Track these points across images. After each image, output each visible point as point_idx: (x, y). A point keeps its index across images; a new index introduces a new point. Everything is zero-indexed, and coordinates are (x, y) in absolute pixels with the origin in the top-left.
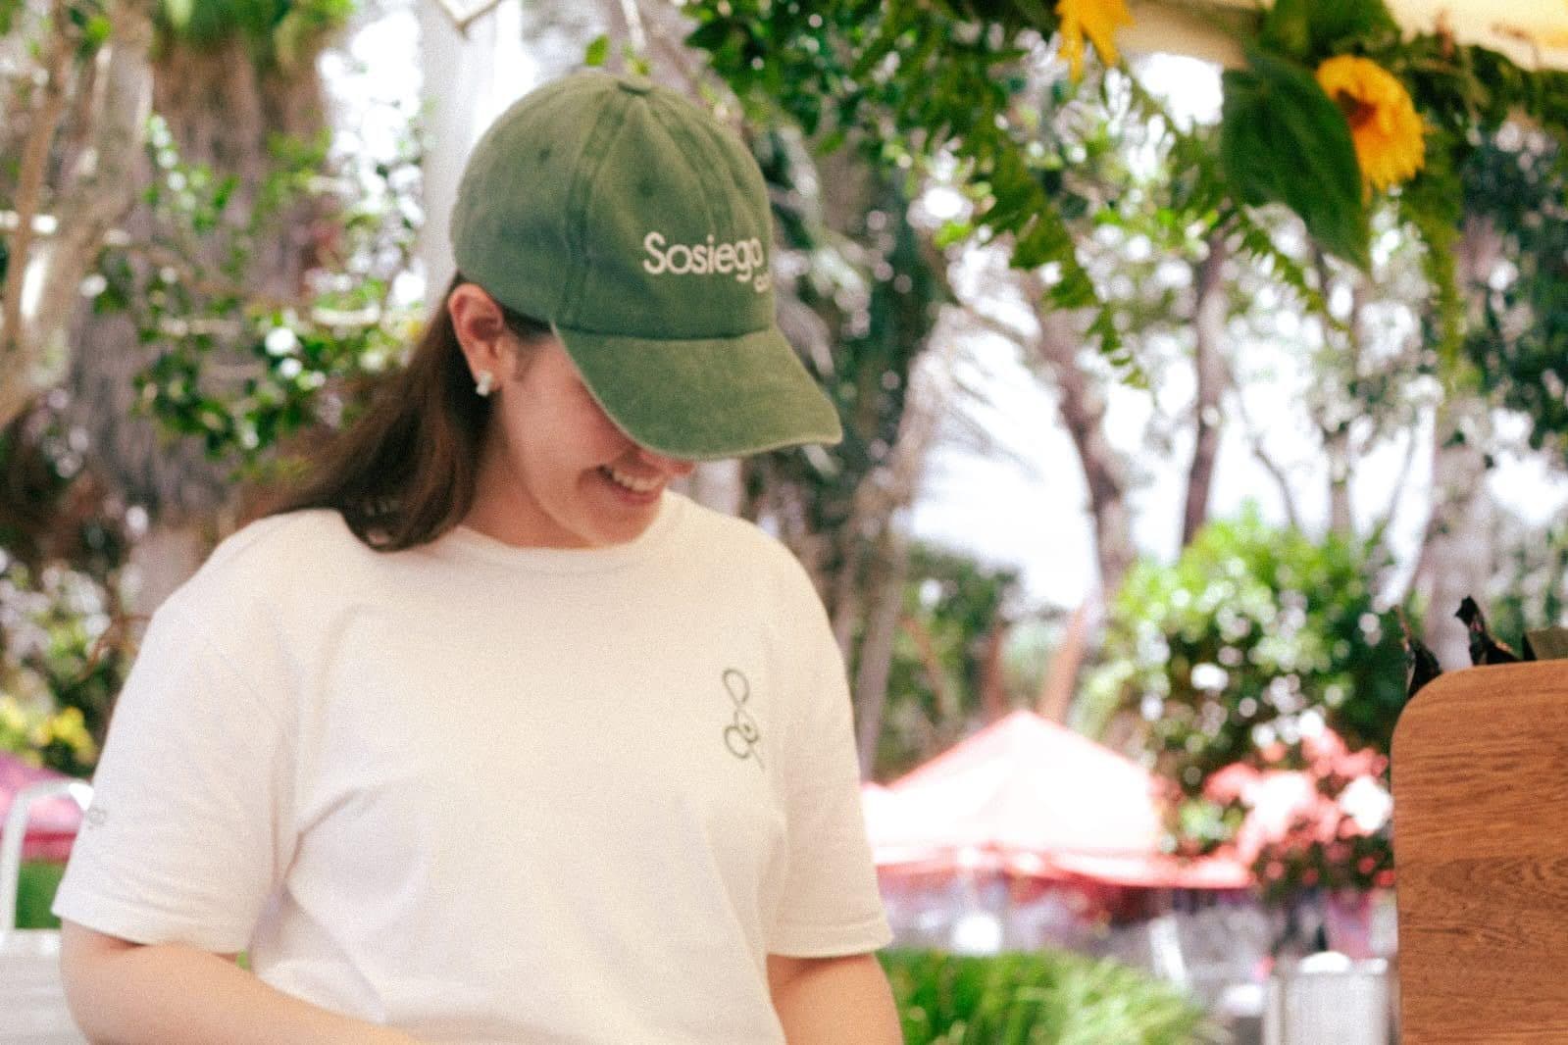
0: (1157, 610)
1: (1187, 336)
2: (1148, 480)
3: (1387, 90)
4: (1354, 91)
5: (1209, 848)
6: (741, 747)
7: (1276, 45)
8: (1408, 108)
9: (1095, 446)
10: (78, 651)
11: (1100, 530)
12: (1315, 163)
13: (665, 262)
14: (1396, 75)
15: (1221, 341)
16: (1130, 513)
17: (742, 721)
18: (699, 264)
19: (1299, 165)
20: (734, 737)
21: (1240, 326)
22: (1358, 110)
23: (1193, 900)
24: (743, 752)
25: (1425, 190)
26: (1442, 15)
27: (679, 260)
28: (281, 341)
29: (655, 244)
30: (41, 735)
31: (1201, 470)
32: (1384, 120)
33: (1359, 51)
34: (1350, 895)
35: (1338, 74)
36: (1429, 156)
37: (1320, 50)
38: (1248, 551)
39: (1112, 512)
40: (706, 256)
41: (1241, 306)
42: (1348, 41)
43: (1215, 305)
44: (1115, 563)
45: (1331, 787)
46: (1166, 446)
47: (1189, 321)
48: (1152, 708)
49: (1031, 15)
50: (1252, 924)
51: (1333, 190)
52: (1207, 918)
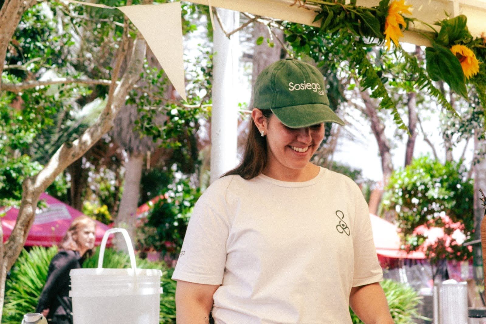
0: (400, 182)
1: (406, 108)
2: (396, 146)
3: (469, 53)
4: (461, 53)
5: (415, 248)
6: (341, 230)
7: (441, 42)
8: (475, 58)
9: (382, 138)
10: (108, 189)
11: (383, 161)
12: (452, 71)
13: (294, 88)
14: (471, 49)
15: (415, 110)
16: (391, 155)
17: (342, 223)
18: (302, 88)
19: (447, 71)
20: (339, 227)
21: (420, 106)
22: (462, 58)
23: (411, 262)
24: (341, 232)
25: (479, 78)
26: (483, 33)
27: (297, 87)
28: (174, 112)
29: (291, 85)
30: (96, 212)
31: (410, 144)
32: (469, 61)
33: (462, 43)
34: (454, 262)
35: (456, 49)
36: (480, 69)
37: (452, 43)
38: (424, 166)
39: (387, 155)
40: (304, 86)
41: (421, 101)
42: (459, 41)
43: (414, 101)
44: (387, 169)
45: (449, 231)
46: (401, 137)
47: (406, 104)
48: (398, 208)
49: (377, 34)
50: (427, 269)
51: (456, 78)
52: (414, 268)
